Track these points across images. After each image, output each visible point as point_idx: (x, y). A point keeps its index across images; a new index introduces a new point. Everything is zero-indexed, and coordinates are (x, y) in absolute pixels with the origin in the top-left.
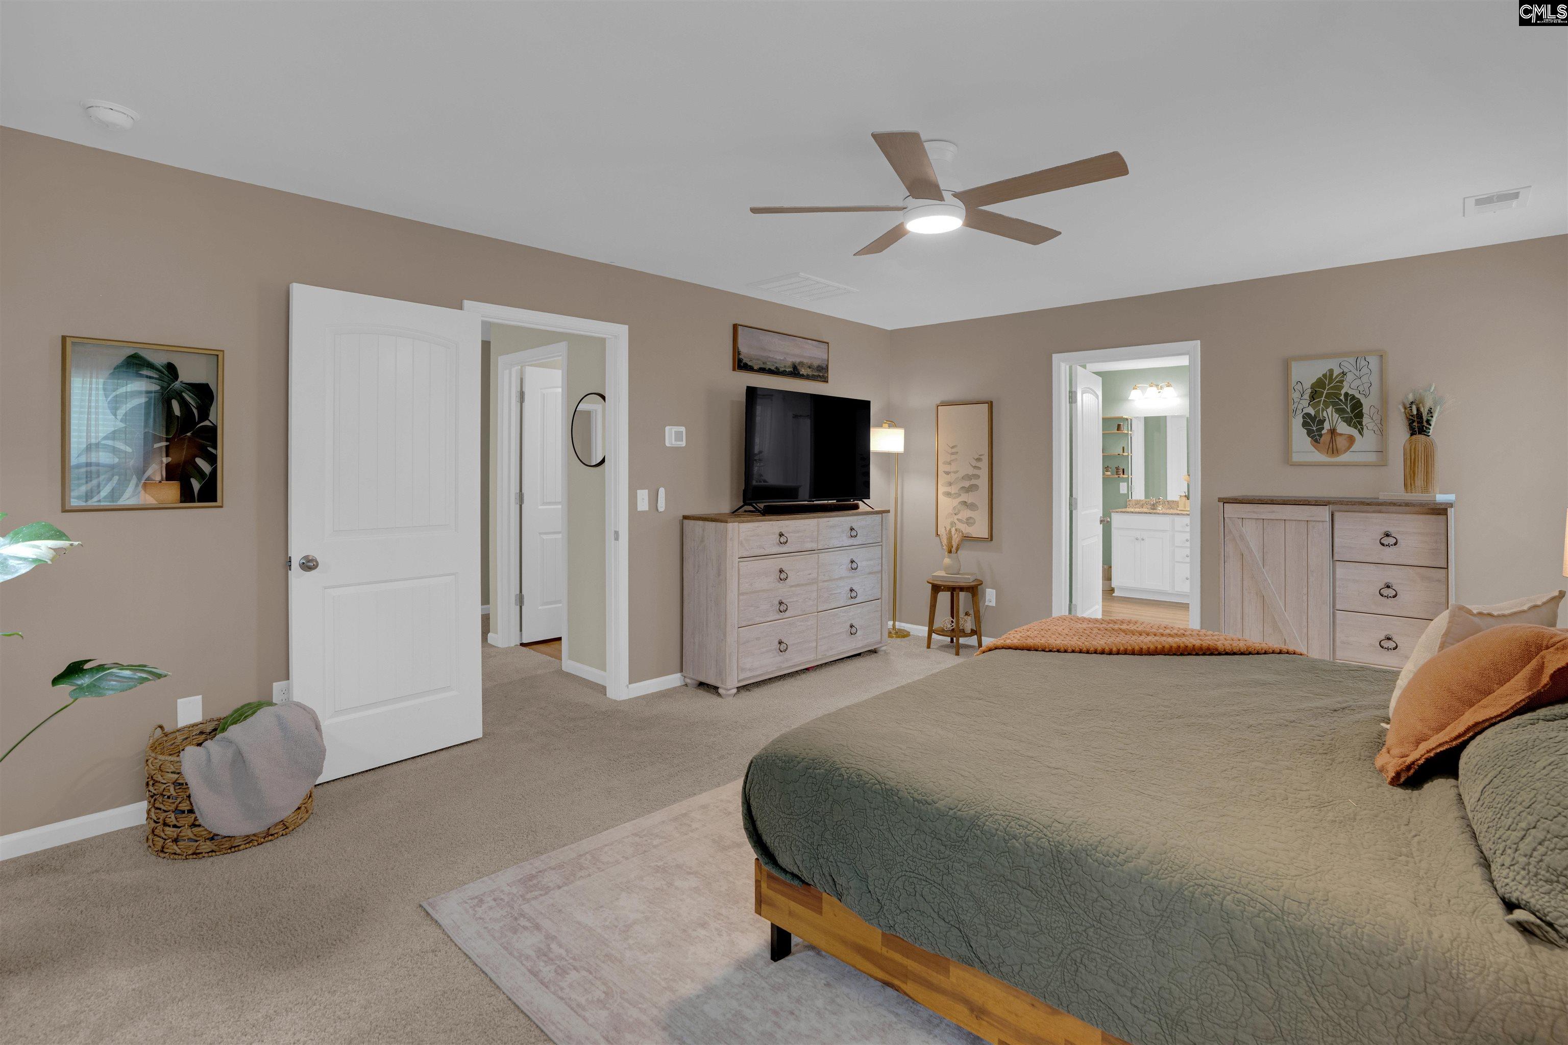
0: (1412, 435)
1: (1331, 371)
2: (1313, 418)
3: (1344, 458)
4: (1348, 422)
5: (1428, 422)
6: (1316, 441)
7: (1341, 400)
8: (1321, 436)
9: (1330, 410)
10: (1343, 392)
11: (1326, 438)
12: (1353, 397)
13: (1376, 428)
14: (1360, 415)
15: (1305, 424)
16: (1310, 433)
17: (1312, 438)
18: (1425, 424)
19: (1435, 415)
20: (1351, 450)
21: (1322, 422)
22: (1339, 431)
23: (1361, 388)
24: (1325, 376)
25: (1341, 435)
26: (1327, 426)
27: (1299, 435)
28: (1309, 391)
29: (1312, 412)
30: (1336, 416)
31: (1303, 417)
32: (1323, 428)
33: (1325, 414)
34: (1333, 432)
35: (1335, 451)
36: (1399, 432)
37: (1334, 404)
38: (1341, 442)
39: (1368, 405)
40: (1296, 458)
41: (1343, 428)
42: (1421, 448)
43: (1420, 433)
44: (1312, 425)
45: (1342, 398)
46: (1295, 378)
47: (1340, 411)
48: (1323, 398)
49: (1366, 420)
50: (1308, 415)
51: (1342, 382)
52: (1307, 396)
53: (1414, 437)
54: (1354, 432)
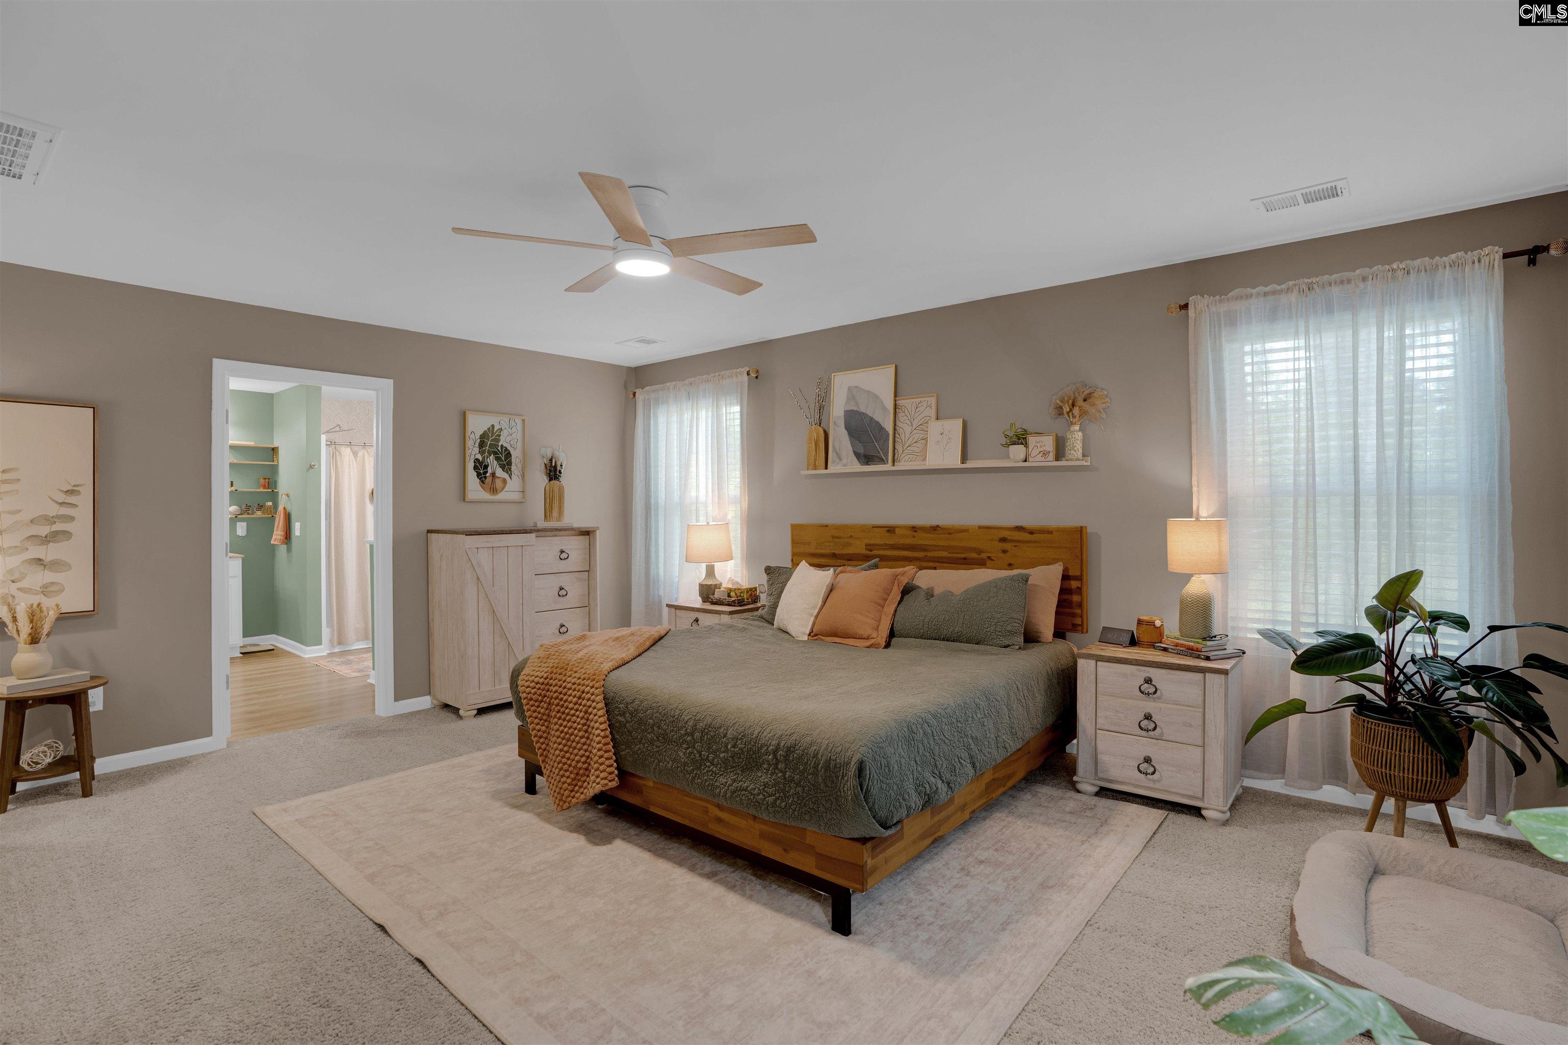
0: (550, 480)
1: (493, 426)
2: (481, 463)
3: (501, 496)
4: (503, 467)
5: (560, 472)
6: (483, 482)
7: (499, 450)
8: (485, 478)
9: (492, 457)
10: (500, 444)
11: (489, 480)
12: (506, 449)
13: (519, 474)
14: (510, 463)
15: (475, 468)
16: (479, 475)
17: (480, 479)
18: (558, 473)
19: (563, 467)
20: (505, 490)
21: (486, 467)
22: (497, 475)
23: (512, 442)
24: (489, 429)
25: (498, 478)
26: (490, 470)
27: (472, 475)
28: (479, 440)
29: (480, 457)
30: (495, 462)
31: (475, 462)
32: (487, 472)
33: (489, 461)
34: (493, 475)
35: (495, 491)
36: (540, 480)
37: (495, 453)
38: (498, 483)
39: (516, 455)
40: (470, 496)
41: (500, 473)
42: (556, 490)
43: (555, 479)
44: (481, 469)
45: (499, 448)
46: (470, 427)
47: (498, 459)
48: (487, 448)
49: (513, 467)
50: (477, 459)
51: (499, 436)
52: (477, 445)
53: (552, 482)
54: (505, 476)
